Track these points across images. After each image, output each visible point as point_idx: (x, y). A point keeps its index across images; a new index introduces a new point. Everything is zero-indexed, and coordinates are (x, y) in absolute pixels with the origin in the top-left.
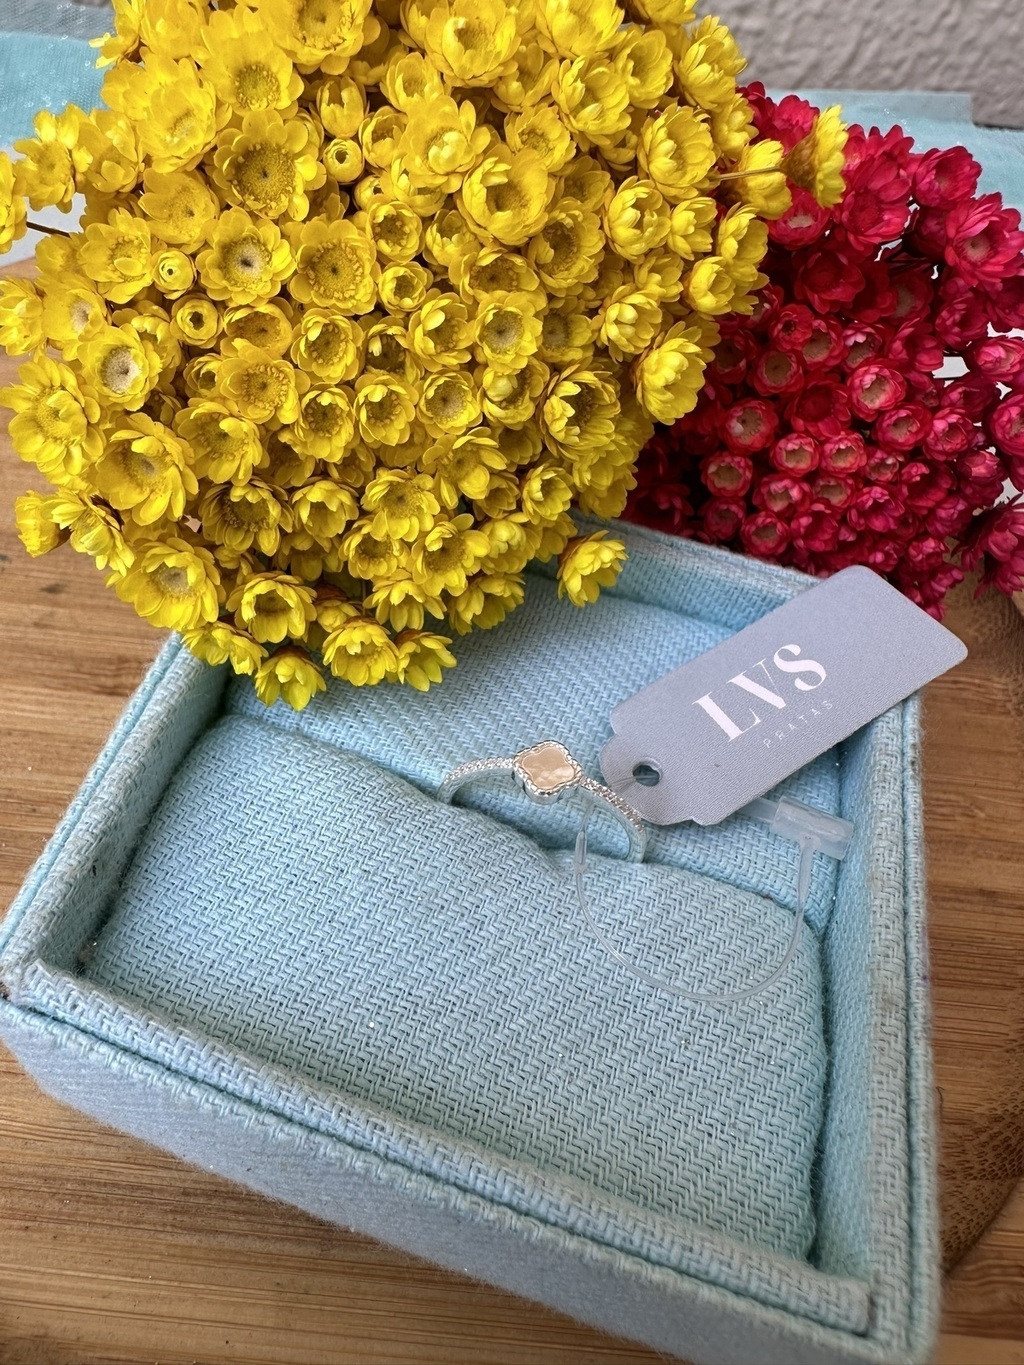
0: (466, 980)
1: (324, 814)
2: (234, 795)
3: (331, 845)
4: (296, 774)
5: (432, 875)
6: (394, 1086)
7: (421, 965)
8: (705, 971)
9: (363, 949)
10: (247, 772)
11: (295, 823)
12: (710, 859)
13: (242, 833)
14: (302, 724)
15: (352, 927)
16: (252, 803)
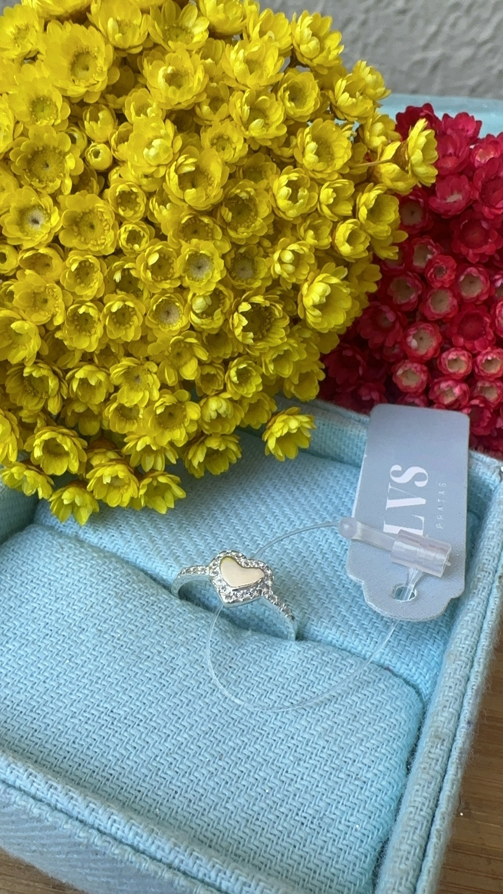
0: (153, 705)
1: (79, 591)
2: (21, 575)
3: (79, 612)
4: (65, 564)
5: (146, 636)
6: (85, 770)
7: (124, 693)
8: (323, 714)
9: (86, 681)
10: (32, 561)
11: (58, 596)
12: (347, 639)
13: (21, 600)
14: (80, 532)
15: (82, 666)
16: (32, 581)
